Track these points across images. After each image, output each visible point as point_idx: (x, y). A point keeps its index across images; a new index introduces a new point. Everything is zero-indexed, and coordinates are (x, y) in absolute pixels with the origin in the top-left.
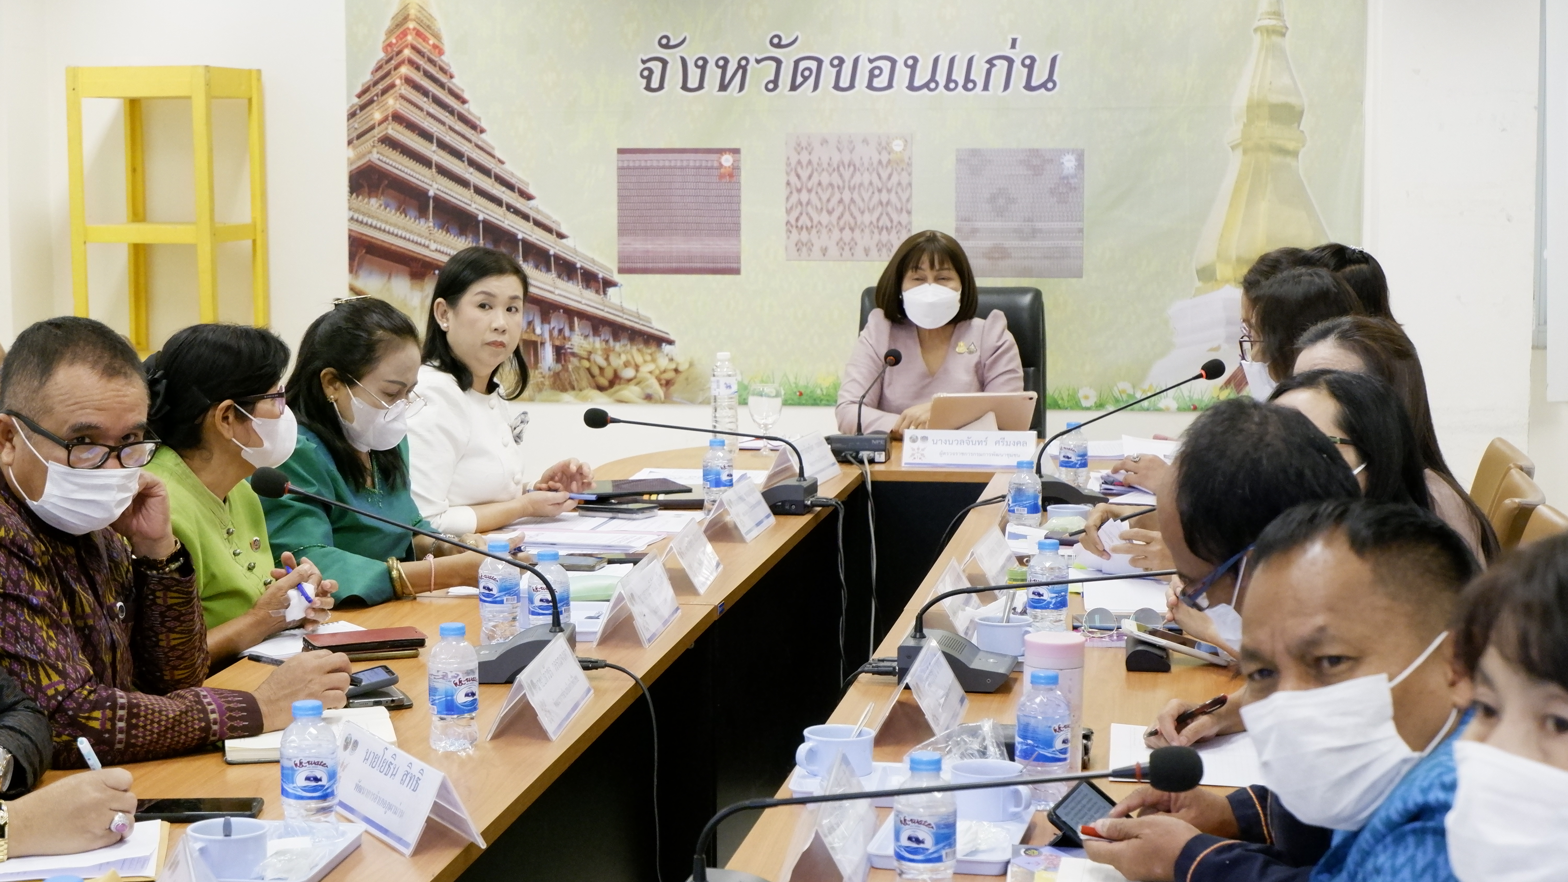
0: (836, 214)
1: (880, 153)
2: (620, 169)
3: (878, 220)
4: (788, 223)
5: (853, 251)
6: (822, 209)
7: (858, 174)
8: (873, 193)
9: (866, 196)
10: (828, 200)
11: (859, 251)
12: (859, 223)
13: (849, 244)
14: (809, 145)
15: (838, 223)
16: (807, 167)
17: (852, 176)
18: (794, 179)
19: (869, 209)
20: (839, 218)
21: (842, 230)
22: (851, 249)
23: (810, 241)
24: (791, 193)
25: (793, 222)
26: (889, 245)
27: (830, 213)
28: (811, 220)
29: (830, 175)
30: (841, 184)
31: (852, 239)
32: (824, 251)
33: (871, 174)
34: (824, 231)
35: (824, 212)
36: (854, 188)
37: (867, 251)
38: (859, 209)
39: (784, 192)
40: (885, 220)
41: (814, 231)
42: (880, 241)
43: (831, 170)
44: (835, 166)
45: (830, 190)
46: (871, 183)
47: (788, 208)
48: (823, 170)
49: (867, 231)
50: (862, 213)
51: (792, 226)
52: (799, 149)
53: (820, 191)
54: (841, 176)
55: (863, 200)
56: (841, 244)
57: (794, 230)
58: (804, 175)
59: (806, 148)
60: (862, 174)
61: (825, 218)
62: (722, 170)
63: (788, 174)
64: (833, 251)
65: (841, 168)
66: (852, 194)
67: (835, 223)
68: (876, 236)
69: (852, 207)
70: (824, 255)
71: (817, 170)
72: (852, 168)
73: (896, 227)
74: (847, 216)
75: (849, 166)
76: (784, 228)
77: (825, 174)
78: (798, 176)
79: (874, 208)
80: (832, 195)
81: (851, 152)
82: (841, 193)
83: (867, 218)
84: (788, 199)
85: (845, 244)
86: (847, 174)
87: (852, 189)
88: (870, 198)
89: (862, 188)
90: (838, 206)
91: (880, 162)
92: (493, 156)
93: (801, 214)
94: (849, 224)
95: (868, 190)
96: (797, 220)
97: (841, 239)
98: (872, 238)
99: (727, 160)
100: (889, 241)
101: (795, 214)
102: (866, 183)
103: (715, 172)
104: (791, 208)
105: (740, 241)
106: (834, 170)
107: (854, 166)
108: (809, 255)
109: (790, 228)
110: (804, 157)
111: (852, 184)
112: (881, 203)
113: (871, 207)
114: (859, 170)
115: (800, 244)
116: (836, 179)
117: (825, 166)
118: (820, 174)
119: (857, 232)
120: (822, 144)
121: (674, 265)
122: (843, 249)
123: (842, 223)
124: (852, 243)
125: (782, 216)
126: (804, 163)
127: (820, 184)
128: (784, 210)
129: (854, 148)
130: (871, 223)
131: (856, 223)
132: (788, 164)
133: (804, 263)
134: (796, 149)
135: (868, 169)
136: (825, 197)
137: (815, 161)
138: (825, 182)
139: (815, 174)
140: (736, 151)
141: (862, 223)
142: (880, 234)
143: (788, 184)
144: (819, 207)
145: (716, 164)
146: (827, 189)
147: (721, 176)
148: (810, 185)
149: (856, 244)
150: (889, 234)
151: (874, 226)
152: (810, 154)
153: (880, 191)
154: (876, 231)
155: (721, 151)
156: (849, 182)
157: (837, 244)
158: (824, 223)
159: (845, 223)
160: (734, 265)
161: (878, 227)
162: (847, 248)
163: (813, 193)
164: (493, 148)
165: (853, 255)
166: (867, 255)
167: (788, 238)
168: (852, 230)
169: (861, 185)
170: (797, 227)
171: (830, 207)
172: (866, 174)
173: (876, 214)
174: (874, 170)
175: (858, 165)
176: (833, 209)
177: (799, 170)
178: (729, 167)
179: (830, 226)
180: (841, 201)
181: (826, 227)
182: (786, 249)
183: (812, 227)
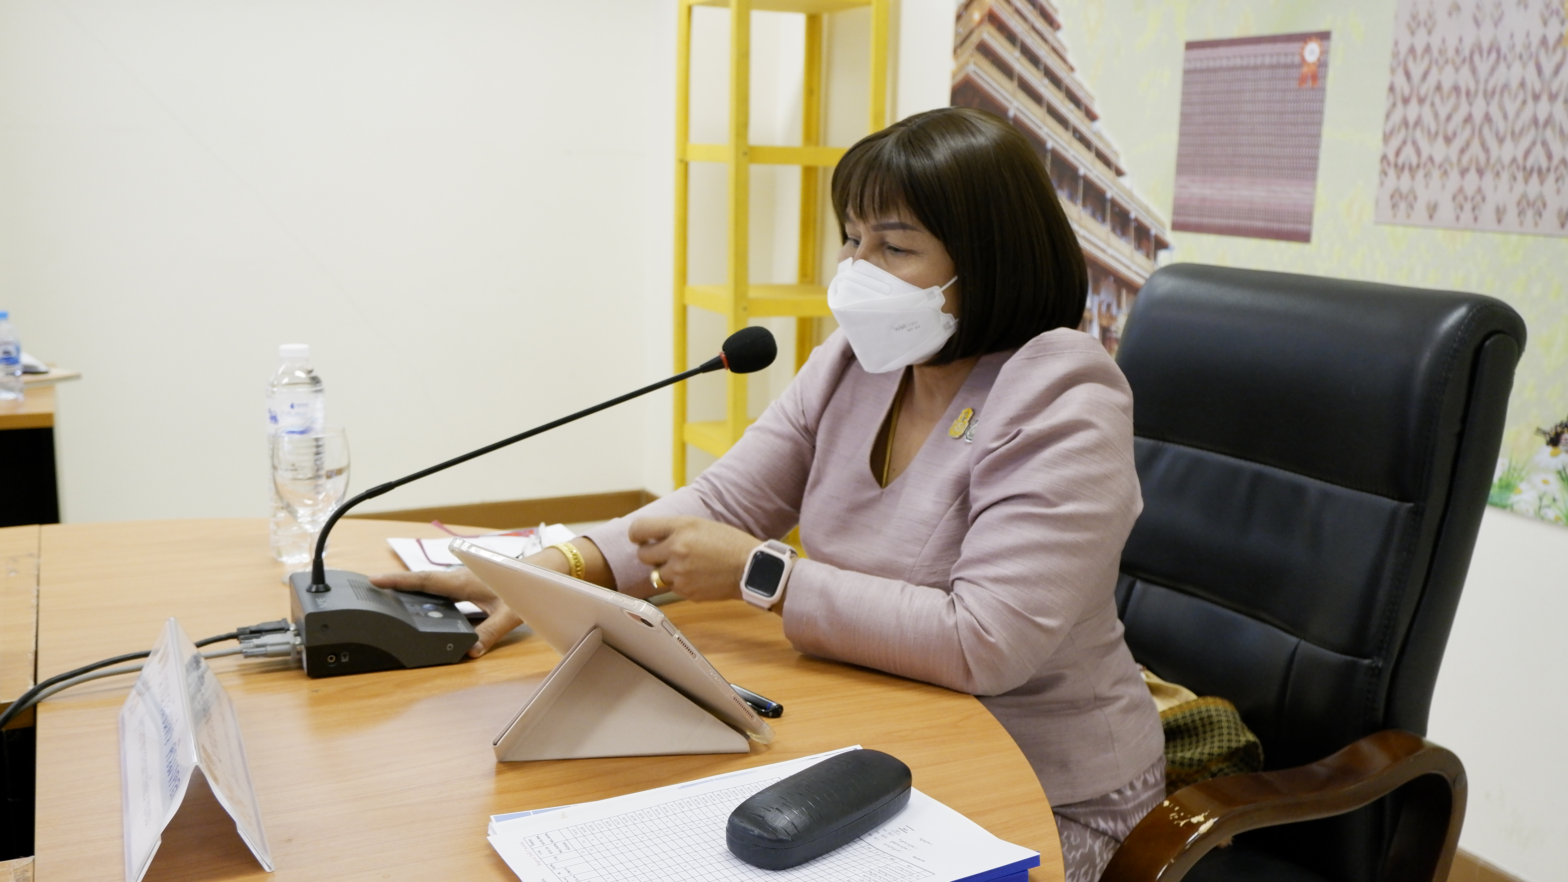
0: (1458, 144)
1: (1545, 23)
2: (1187, 72)
3: (1527, 154)
4: (1384, 158)
5: (1477, 212)
6: (1437, 133)
7: (1502, 66)
8: (1524, 102)
9: (1511, 108)
10: (1449, 118)
11: (1487, 212)
12: (1493, 160)
13: (1473, 199)
14: (1430, 16)
15: (1459, 160)
16: (1423, 57)
17: (1493, 70)
18: (1400, 81)
19: (1513, 133)
20: (1462, 151)
21: (1464, 172)
22: (1474, 209)
23: (1412, 191)
24: (1394, 105)
25: (1391, 157)
26: (1539, 204)
27: (1448, 140)
28: (1418, 153)
29: (1457, 70)
30: (1472, 87)
31: (1479, 190)
32: (1432, 209)
33: (1524, 65)
34: (1436, 173)
35: (1440, 140)
36: (1493, 92)
37: (1500, 214)
38: (1497, 135)
39: (1383, 103)
40: (1538, 156)
41: (1421, 173)
42: (1524, 196)
43: (1458, 61)
44: (1466, 52)
45: (1453, 100)
46: (1523, 84)
47: (1388, 131)
48: (1447, 62)
49: (1505, 176)
50: (1501, 141)
51: (1389, 164)
52: (1414, 25)
53: (1437, 100)
54: (1474, 71)
55: (1505, 117)
56: (1460, 198)
57: (1392, 172)
58: (1416, 71)
59: (1425, 24)
60: (1509, 67)
61: (1439, 150)
62: (1305, 70)
63: (1393, 71)
64: (1447, 211)
65: (1476, 57)
66: (1488, 104)
67: (1454, 157)
68: (1519, 186)
69: (1486, 131)
70: (1431, 217)
71: (1437, 62)
72: (1494, 55)
73: (1557, 169)
74: (1475, 148)
75: (1489, 52)
76: (1377, 167)
77: (1449, 69)
78: (1408, 75)
79: (1521, 133)
80: (1456, 108)
81: (1496, 24)
82: (1470, 104)
83: (1508, 151)
84: (1388, 116)
85: (1466, 198)
86: (1483, 68)
87: (1489, 96)
88: (1518, 114)
89: (1506, 94)
90: (1463, 128)
91: (1544, 41)
92: (1064, 59)
93: (1404, 142)
94: (1478, 162)
95: (1516, 96)
96: (1398, 154)
97: (1461, 190)
98: (1511, 189)
99: (1312, 51)
100: (1541, 196)
101: (1395, 143)
102: (1514, 83)
103: (1295, 73)
104: (1391, 133)
105: (1314, 187)
106: (1464, 61)
107: (1498, 51)
108: (1408, 216)
109: (1386, 168)
110: (1420, 40)
111: (1490, 88)
112: (1535, 121)
113: (1517, 129)
114: (1505, 58)
115: (1397, 197)
116: (1465, 78)
117: (1451, 53)
118: (1441, 69)
119: (1489, 176)
120: (1450, 14)
121: (1232, 222)
122: (1461, 208)
123: (1465, 160)
124: (1478, 198)
125: (1374, 145)
126: (1419, 50)
127: (1439, 88)
128: (1380, 136)
129: (1501, 18)
130: (1514, 160)
131: (1488, 160)
132: (1395, 55)
133: (1400, 230)
134: (1409, 26)
135: (1521, 57)
136: (1443, 113)
137: (1436, 44)
138: (1447, 86)
139: (1434, 70)
140: (1324, 36)
141: (1499, 160)
142: (1526, 182)
143: (1392, 89)
144: (1433, 129)
145: (1297, 59)
146: (1449, 97)
147: (1302, 80)
148: (1423, 92)
149: (1484, 199)
150: (1542, 182)
151: (1518, 168)
152: (1430, 32)
153: (1536, 98)
154: (1520, 176)
155: (1304, 38)
156: (1486, 82)
157: (1454, 198)
158: (1438, 159)
159: (1471, 161)
160: (1302, 227)
161: (1524, 168)
162: (1468, 206)
163: (1427, 105)
164: (1065, 49)
165: (1476, 219)
166: (1499, 221)
167: (1382, 184)
168: (1480, 172)
169: (1506, 87)
170: (1396, 165)
171: (1450, 130)
172: (1517, 66)
173: (1525, 143)
174: (1531, 56)
175: (1504, 49)
176: (1455, 134)
177: (1411, 65)
178: (1314, 64)
179: (1447, 166)
180: (1468, 119)
181: (1440, 166)
182: (1377, 203)
183: (1418, 166)
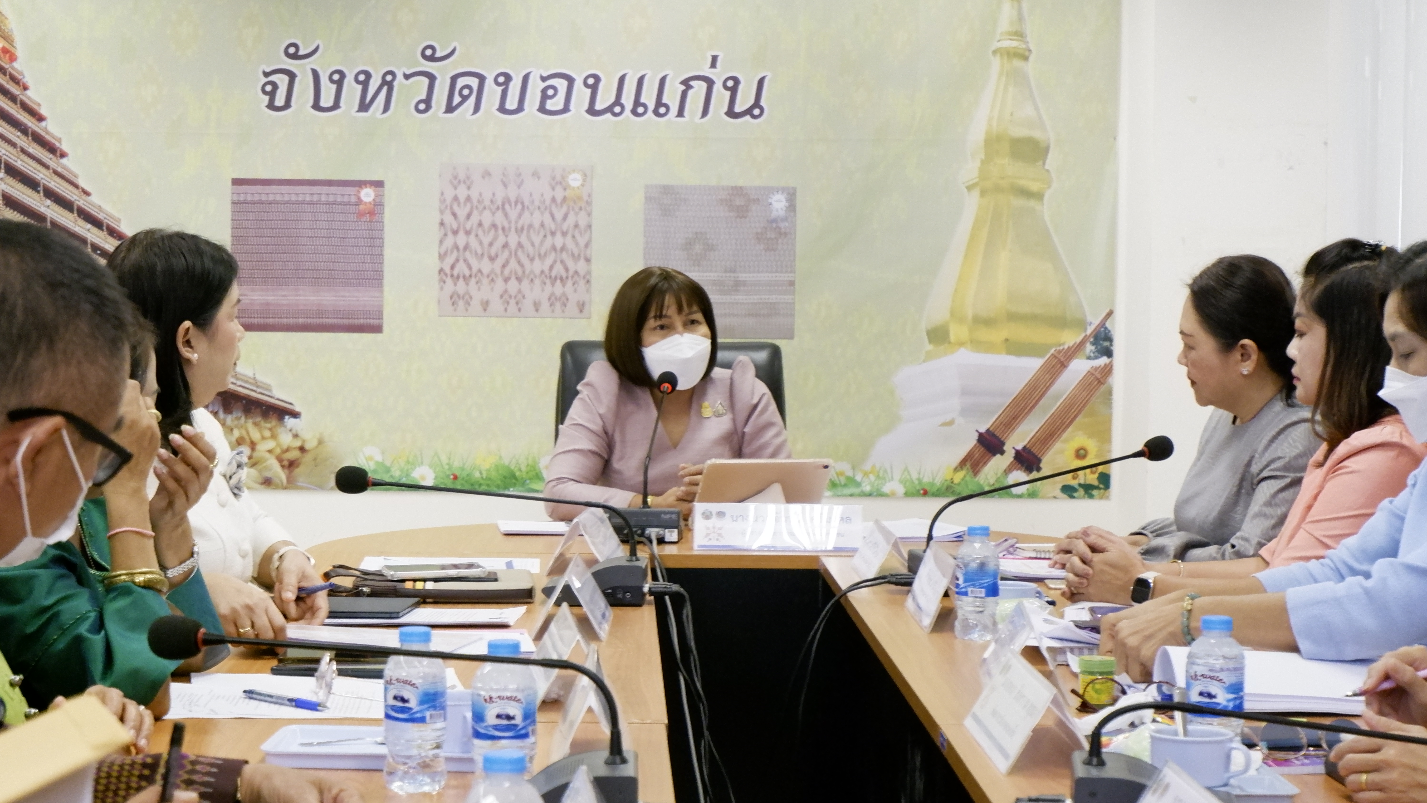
0: (500, 262)
1: (553, 189)
2: (235, 203)
3: (551, 268)
4: (441, 271)
5: (519, 305)
6: (482, 254)
7: (526, 214)
8: (545, 236)
9: (537, 240)
10: (491, 244)
11: (528, 304)
12: (527, 272)
13: (515, 297)
14: (468, 177)
15: (502, 272)
16: (465, 204)
17: (520, 216)
18: (448, 219)
19: (539, 255)
20: (504, 266)
21: (506, 280)
22: (517, 303)
23: (467, 293)
24: (446, 235)
25: (447, 270)
26: (563, 298)
27: (492, 259)
28: (470, 267)
29: (493, 214)
30: (506, 225)
31: (520, 291)
32: (485, 305)
33: (542, 214)
34: (485, 281)
35: (486, 259)
36: (522, 229)
37: (537, 306)
38: (528, 256)
39: (436, 233)
40: (559, 269)
41: (473, 281)
42: (553, 294)
43: (494, 208)
44: (499, 203)
45: (492, 233)
46: (542, 225)
47: (442, 252)
48: (485, 208)
49: (537, 282)
50: (532, 260)
51: (446, 275)
52: (455, 182)
53: (480, 233)
54: (506, 215)
55: (533, 245)
56: (506, 297)
57: (449, 281)
58: (462, 213)
59: (465, 182)
60: (532, 214)
61: (486, 266)
62: (362, 207)
63: (442, 212)
64: (497, 305)
65: (507, 206)
66: (519, 237)
67: (498, 270)
68: (548, 288)
69: (520, 253)
70: (485, 310)
71: (477, 208)
72: (519, 206)
73: (572, 277)
74: (513, 264)
75: (516, 203)
76: (436, 277)
77: (487, 213)
78: (454, 215)
79: (545, 254)
80: (495, 238)
81: (519, 187)
82: (506, 236)
83: (537, 266)
84: (441, 242)
85: (510, 297)
86: (513, 214)
87: (519, 231)
88: (542, 243)
89: (531, 231)
90: (503, 252)
91: (554, 200)
92: (76, 186)
93: (457, 260)
94: (516, 274)
95: (539, 233)
96: (452, 268)
97: (506, 291)
98: (543, 290)
99: (367, 195)
100: (564, 294)
101: (450, 260)
102: (537, 224)
103: (353, 209)
104: (446, 253)
105: (382, 292)
106: (498, 208)
107: (523, 203)
108: (467, 310)
109: (444, 278)
110: (462, 192)
111: (519, 225)
112: (554, 248)
113: (542, 253)
114: (528, 208)
115: (455, 296)
116: (499, 219)
117: (487, 203)
118: (481, 213)
119: (525, 283)
120: (483, 177)
121: (301, 321)
122: (508, 303)
123: (507, 272)
124: (520, 296)
125: (432, 262)
126: (462, 199)
127: (480, 225)
128: (437, 255)
129: (522, 183)
130: (542, 272)
131: (524, 272)
132: (443, 201)
133: (460, 320)
134: (451, 183)
135: (539, 208)
136: (486, 240)
137: (475, 196)
138: (487, 223)
139: (475, 213)
140: (378, 184)
141: (532, 272)
142: (553, 285)
143: (442, 224)
144: (480, 252)
145: (353, 199)
146: (489, 231)
147: (361, 214)
148: (468, 227)
149: (524, 297)
150: (564, 286)
151: (546, 276)
152: (469, 188)
153: (553, 234)
154: (548, 281)
155: (361, 184)
156: (516, 222)
157: (501, 297)
158: (485, 271)
159: (511, 272)
160: (375, 322)
161: (551, 277)
162: (513, 302)
163: (472, 236)
164: (76, 176)
165: (519, 310)
166: (537, 310)
167: (442, 289)
168: (519, 280)
169: (531, 226)
170: (452, 276)
171: (493, 252)
172: (537, 214)
173: (549, 261)
174: (546, 208)
175: (526, 203)
176: (497, 256)
177: (456, 208)
178: (370, 203)
179: (493, 276)
180: (505, 246)
181: (488, 276)
182: (439, 302)
183: (470, 276)
